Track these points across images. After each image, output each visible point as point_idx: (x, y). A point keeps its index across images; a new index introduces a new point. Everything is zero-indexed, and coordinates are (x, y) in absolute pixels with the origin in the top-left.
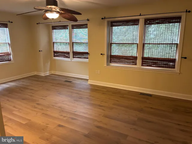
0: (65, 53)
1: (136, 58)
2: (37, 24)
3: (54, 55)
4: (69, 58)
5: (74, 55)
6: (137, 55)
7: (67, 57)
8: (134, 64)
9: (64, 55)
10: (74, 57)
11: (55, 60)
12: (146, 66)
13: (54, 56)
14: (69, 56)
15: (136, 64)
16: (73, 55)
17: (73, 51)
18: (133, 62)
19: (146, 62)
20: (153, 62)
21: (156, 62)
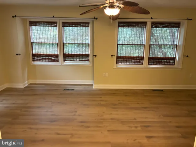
0: (52, 56)
1: (142, 58)
2: (13, 17)
3: (33, 58)
4: (58, 61)
5: (66, 58)
6: (144, 55)
7: (54, 61)
8: (141, 64)
9: (50, 58)
10: (64, 61)
11: (35, 65)
12: (152, 65)
13: (33, 61)
14: (58, 59)
15: (143, 64)
16: (64, 58)
17: (64, 53)
18: (140, 62)
19: (152, 61)
20: (158, 61)
21: (160, 61)
